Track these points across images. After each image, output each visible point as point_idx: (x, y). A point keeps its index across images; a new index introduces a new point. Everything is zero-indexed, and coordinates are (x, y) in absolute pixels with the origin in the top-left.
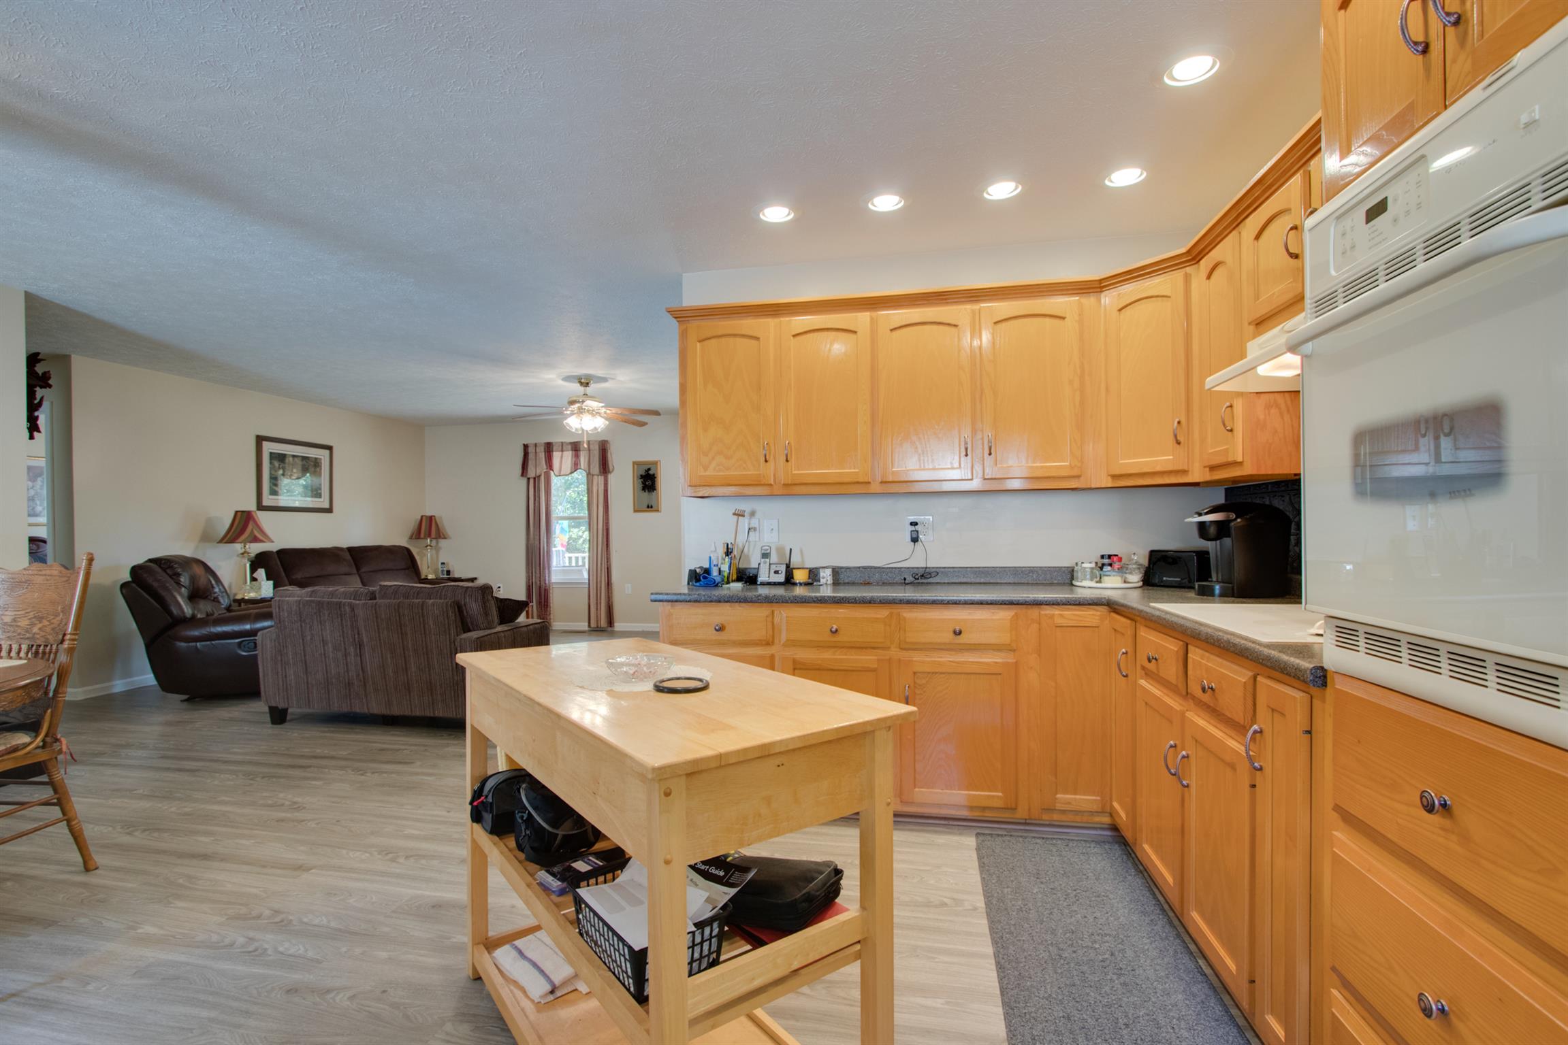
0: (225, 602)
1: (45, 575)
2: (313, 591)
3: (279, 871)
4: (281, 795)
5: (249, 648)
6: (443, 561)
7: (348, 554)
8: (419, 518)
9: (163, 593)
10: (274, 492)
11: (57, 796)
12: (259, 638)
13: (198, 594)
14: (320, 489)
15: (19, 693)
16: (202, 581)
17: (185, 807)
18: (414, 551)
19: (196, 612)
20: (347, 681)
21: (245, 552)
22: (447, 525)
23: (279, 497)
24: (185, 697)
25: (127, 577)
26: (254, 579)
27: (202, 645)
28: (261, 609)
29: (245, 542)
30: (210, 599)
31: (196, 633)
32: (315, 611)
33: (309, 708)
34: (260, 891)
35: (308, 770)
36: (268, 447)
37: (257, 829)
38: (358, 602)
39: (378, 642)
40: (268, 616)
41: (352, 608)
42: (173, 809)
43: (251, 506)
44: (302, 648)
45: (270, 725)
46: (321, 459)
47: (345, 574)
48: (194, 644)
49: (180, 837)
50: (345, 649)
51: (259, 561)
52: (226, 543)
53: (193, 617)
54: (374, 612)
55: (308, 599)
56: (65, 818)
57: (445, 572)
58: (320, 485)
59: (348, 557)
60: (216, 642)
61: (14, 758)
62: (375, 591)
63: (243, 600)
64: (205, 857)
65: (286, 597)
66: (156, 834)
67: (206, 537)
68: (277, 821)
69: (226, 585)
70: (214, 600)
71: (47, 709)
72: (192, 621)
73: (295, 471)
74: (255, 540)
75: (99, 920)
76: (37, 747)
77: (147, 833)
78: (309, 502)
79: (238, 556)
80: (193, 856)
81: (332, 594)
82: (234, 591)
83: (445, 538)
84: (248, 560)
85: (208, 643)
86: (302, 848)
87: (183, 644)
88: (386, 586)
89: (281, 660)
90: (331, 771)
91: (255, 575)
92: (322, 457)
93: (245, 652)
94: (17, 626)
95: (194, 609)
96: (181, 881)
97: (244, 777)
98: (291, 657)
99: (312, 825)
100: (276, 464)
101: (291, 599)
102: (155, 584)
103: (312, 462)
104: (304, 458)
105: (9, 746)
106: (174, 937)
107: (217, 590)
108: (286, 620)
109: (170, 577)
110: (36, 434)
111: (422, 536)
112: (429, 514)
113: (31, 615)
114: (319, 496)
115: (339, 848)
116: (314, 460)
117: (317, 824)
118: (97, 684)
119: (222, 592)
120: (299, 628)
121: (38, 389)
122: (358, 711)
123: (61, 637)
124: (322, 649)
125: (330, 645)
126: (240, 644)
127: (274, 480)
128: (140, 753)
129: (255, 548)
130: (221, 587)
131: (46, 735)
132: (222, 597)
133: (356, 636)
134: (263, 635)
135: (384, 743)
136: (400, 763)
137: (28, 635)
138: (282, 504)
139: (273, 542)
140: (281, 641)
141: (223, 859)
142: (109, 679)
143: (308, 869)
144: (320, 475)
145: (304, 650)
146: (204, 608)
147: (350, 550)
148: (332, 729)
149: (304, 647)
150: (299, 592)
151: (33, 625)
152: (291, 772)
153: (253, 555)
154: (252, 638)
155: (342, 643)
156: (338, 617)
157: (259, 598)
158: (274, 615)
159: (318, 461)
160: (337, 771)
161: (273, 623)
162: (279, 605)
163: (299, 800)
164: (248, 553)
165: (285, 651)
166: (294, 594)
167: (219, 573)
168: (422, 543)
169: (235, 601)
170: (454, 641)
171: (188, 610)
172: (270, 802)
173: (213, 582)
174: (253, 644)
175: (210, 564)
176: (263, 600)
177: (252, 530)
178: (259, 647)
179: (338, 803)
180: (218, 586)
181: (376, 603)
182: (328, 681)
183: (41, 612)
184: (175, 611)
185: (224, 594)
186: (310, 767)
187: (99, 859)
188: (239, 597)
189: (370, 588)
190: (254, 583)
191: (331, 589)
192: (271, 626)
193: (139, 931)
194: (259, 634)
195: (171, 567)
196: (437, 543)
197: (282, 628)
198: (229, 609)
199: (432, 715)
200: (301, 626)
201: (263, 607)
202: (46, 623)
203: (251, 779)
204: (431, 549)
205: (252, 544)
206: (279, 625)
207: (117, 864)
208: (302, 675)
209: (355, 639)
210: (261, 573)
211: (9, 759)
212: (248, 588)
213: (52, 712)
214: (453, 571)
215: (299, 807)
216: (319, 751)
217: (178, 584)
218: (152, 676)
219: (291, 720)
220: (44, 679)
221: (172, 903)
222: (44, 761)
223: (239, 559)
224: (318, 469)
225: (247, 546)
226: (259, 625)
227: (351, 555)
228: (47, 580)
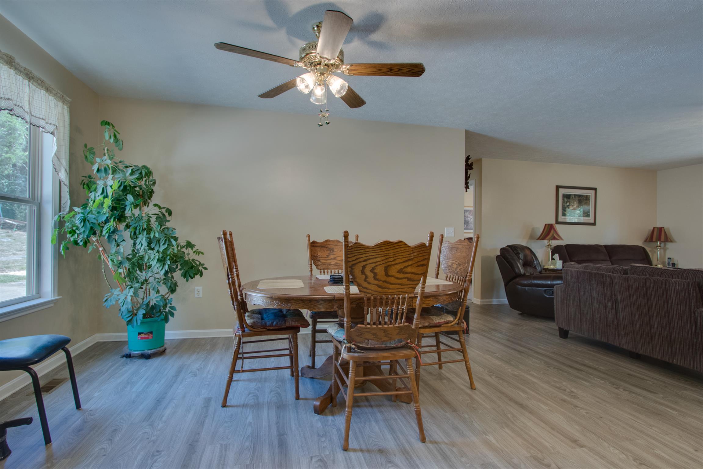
0: (539, 269)
1: (462, 245)
2: (586, 266)
3: (562, 437)
4: (564, 383)
5: (549, 294)
6: (669, 257)
7: (604, 249)
8: (652, 229)
9: (512, 261)
10: (564, 215)
11: (462, 349)
12: (555, 289)
13: (527, 264)
14: (589, 212)
15: (447, 297)
16: (529, 258)
17: (515, 371)
18: (648, 249)
19: (526, 272)
20: (606, 323)
21: (549, 245)
22: (673, 233)
23: (567, 217)
24: (520, 312)
25: (499, 253)
26: (553, 259)
27: (529, 289)
28: (556, 274)
29: (549, 240)
30: (532, 267)
31: (525, 282)
32: (587, 277)
33: (581, 334)
34: (550, 446)
35: (580, 372)
36: (562, 191)
37: (549, 401)
38: (615, 275)
39: (629, 303)
40: (560, 278)
41: (611, 278)
42: (510, 370)
43: (553, 222)
44: (578, 298)
45: (559, 338)
46: (590, 196)
47: (602, 260)
48: (524, 287)
49: (511, 388)
50: (605, 303)
51: (556, 250)
52: (540, 240)
53: (524, 274)
54: (626, 283)
55: (583, 270)
56: (465, 360)
57: (671, 264)
58: (589, 210)
59: (604, 250)
60: (534, 288)
61: (447, 326)
62: (628, 269)
63: (547, 269)
64: (522, 406)
65: (570, 268)
66: (501, 381)
67: (532, 237)
68: (562, 400)
69: (540, 261)
70: (534, 268)
71: (460, 307)
72: (524, 275)
73: (575, 203)
74: (554, 238)
75: (473, 420)
76: (455, 324)
77: (497, 379)
78: (583, 220)
79: (546, 246)
80: (516, 403)
81: (598, 269)
82: (543, 264)
83: (672, 242)
84: (551, 249)
85: (530, 288)
86: (577, 427)
87: (520, 287)
88: (636, 266)
89: (566, 303)
90: (595, 378)
91: (553, 257)
92: (591, 195)
93: (547, 295)
94: (453, 267)
95: (525, 270)
96: (509, 415)
97: (544, 364)
98: (572, 302)
99: (583, 412)
100: (566, 200)
101: (573, 269)
102: (509, 257)
103: (585, 197)
104: (580, 196)
105: (446, 320)
106: (502, 451)
107: (535, 263)
108: (570, 281)
109: (516, 254)
110: (468, 189)
111: (654, 239)
112: (659, 225)
113: (457, 263)
114: (588, 216)
115: (602, 439)
116: (586, 196)
117: (587, 413)
118: (487, 299)
119: (538, 264)
120: (577, 286)
121: (469, 170)
122: (612, 343)
123: (466, 274)
124: (591, 301)
125: (595, 299)
126: (545, 291)
127: (564, 209)
128: (499, 335)
129: (554, 243)
130: (537, 261)
131: (459, 319)
132: (538, 266)
133: (613, 296)
134: (557, 287)
135: (631, 370)
136: (645, 389)
137: (456, 272)
138: (568, 221)
139: (563, 240)
140: (567, 293)
141: (531, 412)
142: (491, 297)
143: (581, 446)
144: (589, 205)
145: (580, 300)
146: (530, 270)
147: (606, 246)
148: (595, 350)
149: (579, 298)
150: (577, 266)
151: (457, 267)
152: (570, 370)
153: (553, 246)
154: (551, 289)
155: (604, 299)
156: (601, 283)
157: (555, 269)
158: (563, 277)
159: (589, 197)
160: (599, 380)
161: (562, 282)
162: (566, 272)
163: (575, 391)
164: (551, 245)
165: (569, 298)
166: (574, 267)
167: (537, 255)
168: (653, 245)
169: (544, 269)
170: (694, 312)
171: (522, 271)
172: (558, 385)
173: (534, 258)
174: (551, 292)
175: (533, 250)
176: (557, 270)
177: (553, 234)
178: (555, 294)
179: (600, 403)
180: (536, 261)
181: (629, 276)
182: (593, 321)
183: (460, 262)
184: (517, 271)
185: (539, 265)
186: (581, 371)
187: (477, 384)
188: (546, 267)
189: (624, 267)
190: (553, 261)
191: (597, 266)
192: (561, 284)
193: (487, 437)
194: (555, 286)
195: (516, 250)
196: (665, 245)
197: (568, 285)
198: (540, 273)
199: (671, 361)
200: (578, 285)
201: (557, 273)
202: (462, 267)
203: (548, 367)
204: (660, 249)
205: (553, 241)
206: (566, 283)
207: (484, 391)
208: (578, 314)
209: (612, 298)
210: (557, 256)
211: (445, 326)
212: (550, 263)
213: (461, 309)
214: (678, 264)
215: (575, 396)
216: (587, 362)
217: (519, 257)
218: (506, 299)
219: (570, 338)
220: (458, 292)
221: (504, 428)
222: (458, 331)
223: (546, 248)
224: (588, 201)
225: (550, 242)
226: (555, 282)
227: (606, 250)
228: (463, 247)
